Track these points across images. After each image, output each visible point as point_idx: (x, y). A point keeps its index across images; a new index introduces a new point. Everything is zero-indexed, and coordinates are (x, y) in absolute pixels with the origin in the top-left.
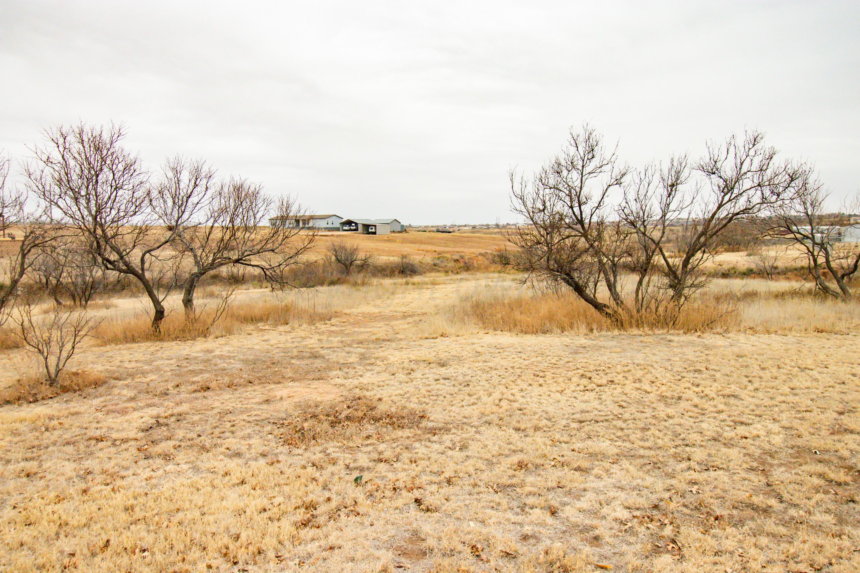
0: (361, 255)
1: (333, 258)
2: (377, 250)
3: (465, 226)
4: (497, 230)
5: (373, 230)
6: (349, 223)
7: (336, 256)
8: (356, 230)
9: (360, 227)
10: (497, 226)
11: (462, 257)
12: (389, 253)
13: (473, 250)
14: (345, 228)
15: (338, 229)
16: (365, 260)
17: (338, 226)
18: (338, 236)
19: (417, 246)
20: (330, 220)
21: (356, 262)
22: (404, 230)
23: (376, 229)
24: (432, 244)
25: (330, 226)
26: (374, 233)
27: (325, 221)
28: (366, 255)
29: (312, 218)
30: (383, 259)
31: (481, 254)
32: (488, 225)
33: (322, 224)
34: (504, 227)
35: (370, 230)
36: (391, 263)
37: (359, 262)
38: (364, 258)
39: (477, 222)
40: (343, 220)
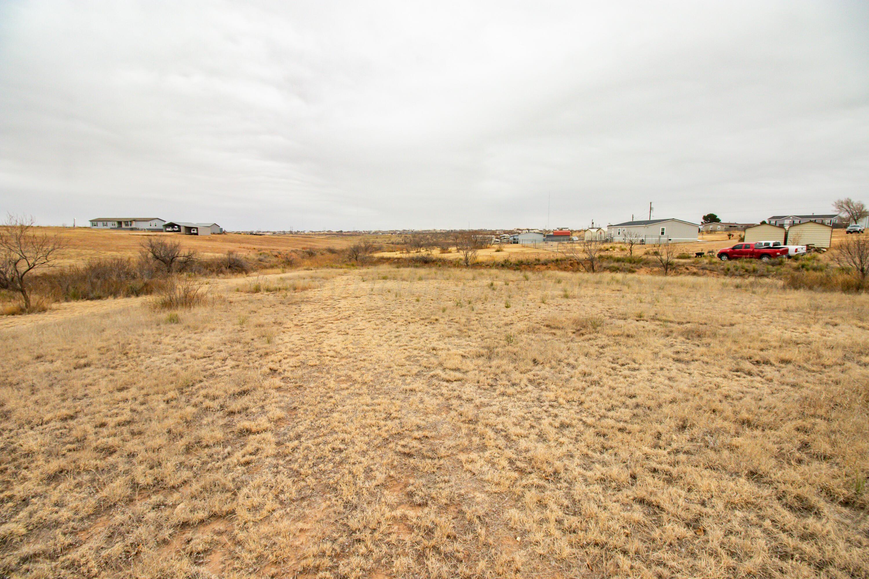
0: (184, 252)
1: (150, 255)
2: (200, 247)
3: (267, 232)
4: (291, 235)
5: (195, 232)
6: (172, 225)
7: (153, 253)
8: (179, 231)
9: (183, 229)
10: (291, 232)
11: (280, 253)
12: (213, 250)
13: (284, 248)
14: (168, 229)
15: (161, 230)
16: (189, 257)
17: (162, 228)
18: (161, 236)
19: (238, 245)
20: (153, 223)
21: (178, 258)
22: (222, 232)
23: (197, 230)
24: (248, 243)
25: (153, 227)
26: (197, 234)
27: (149, 223)
28: (190, 251)
29: (135, 220)
30: (208, 256)
31: (292, 251)
32: (284, 232)
33: (146, 225)
34: (296, 233)
35: (192, 232)
36: (216, 259)
37: (182, 258)
38: (187, 254)
39: (276, 230)
40: (166, 223)
